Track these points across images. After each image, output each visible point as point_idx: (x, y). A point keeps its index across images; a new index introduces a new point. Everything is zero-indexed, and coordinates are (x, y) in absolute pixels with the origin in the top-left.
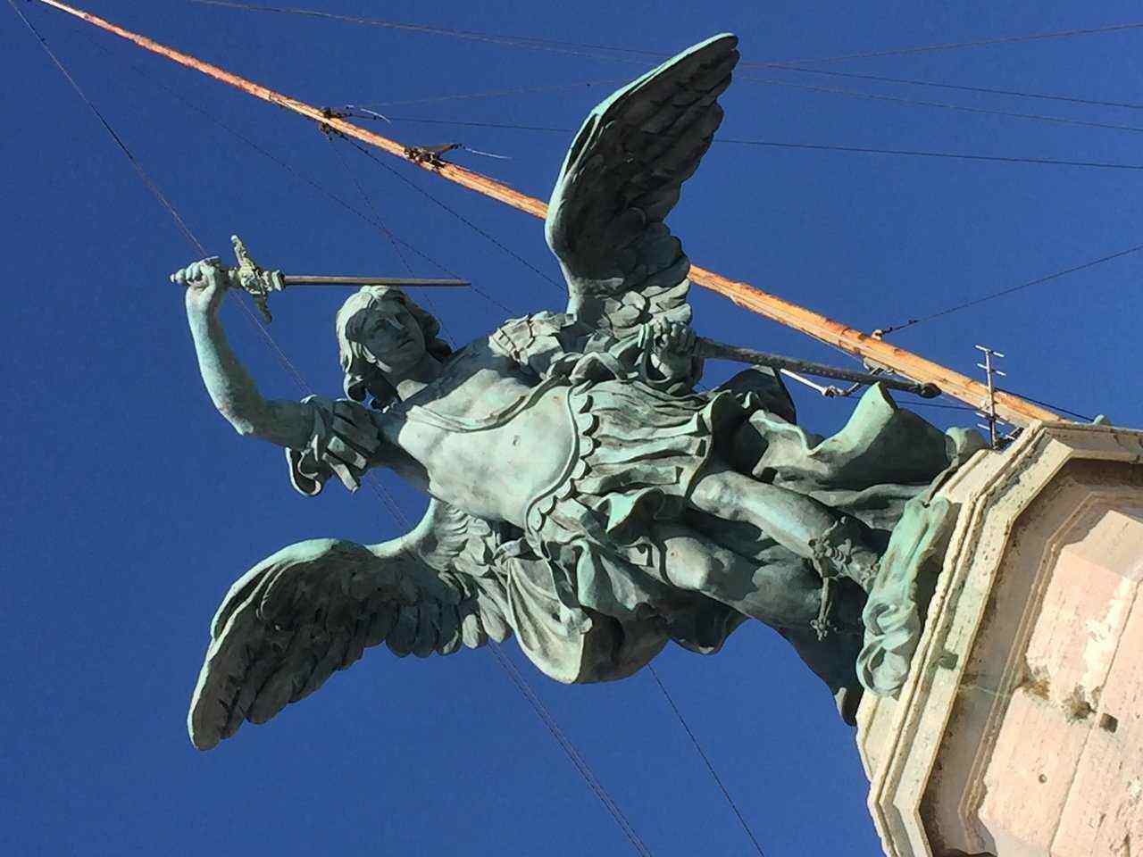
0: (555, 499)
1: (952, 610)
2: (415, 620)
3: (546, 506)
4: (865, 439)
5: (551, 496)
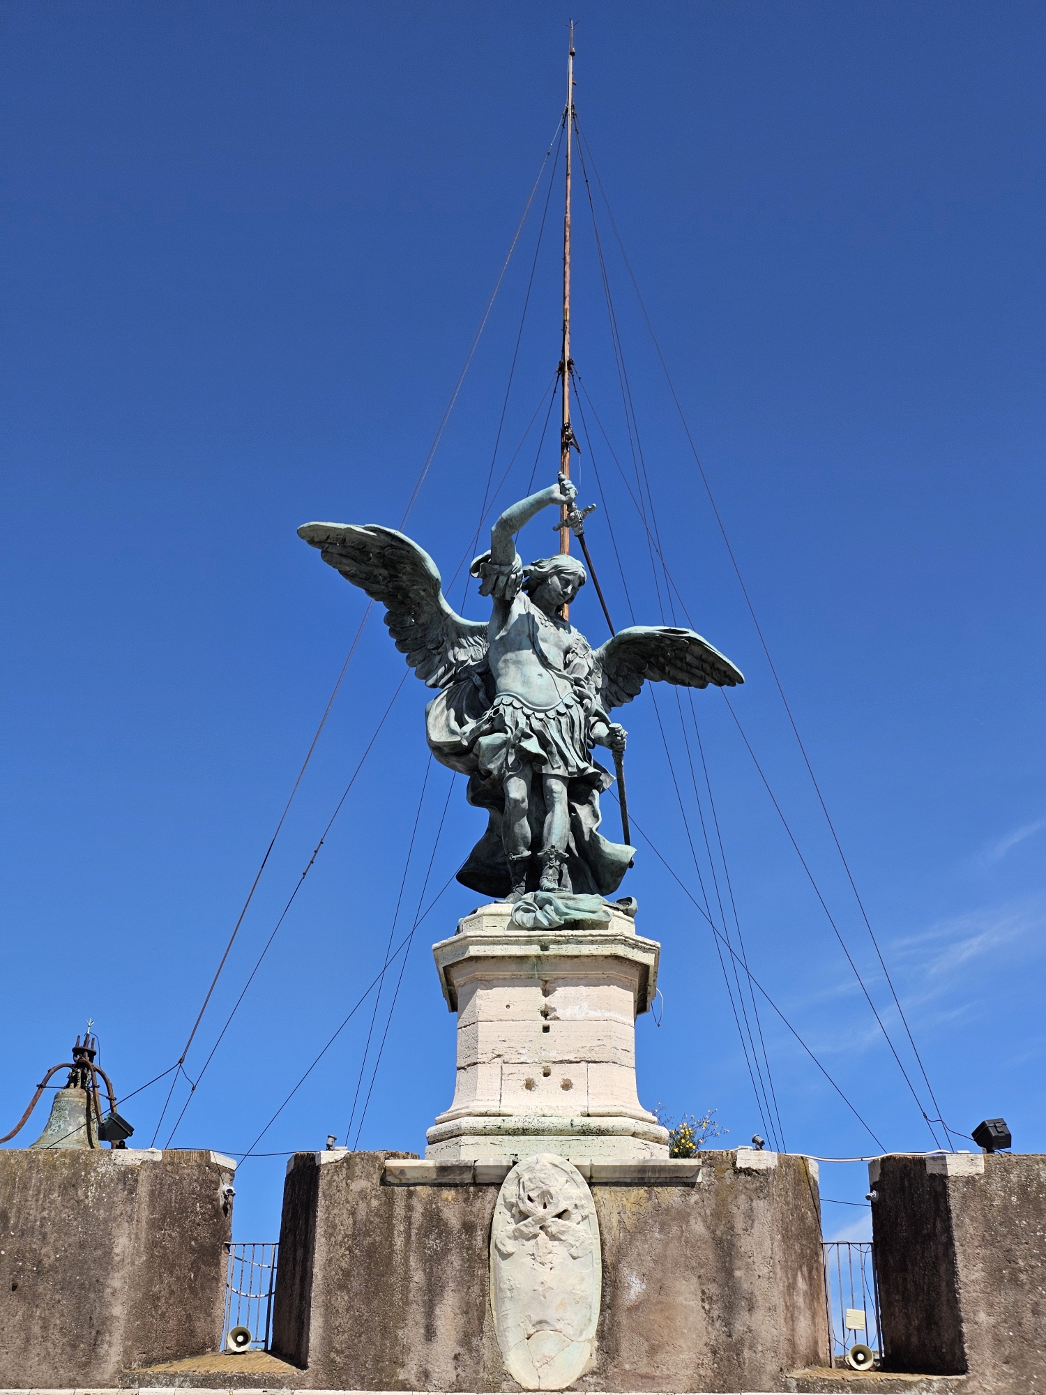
0: (522, 708)
1: (568, 942)
2: (408, 625)
3: (517, 704)
4: (610, 854)
5: (522, 705)
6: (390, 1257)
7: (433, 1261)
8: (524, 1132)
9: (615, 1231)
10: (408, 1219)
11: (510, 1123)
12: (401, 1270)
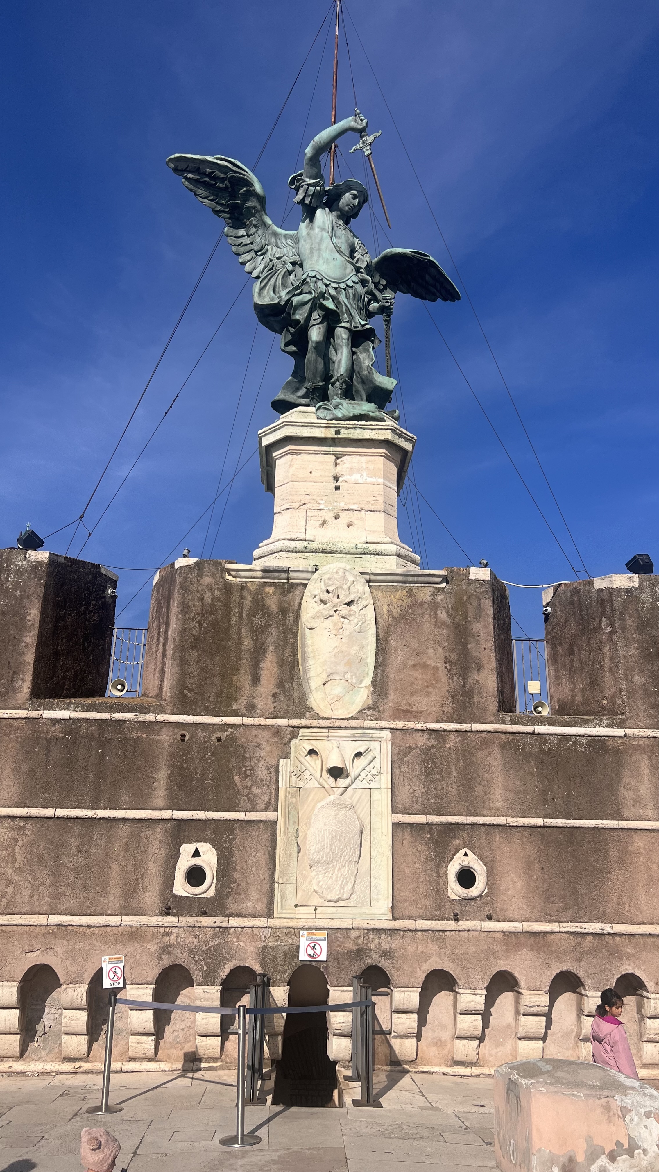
0: (323, 279)
1: (353, 428)
3: (319, 276)
4: (380, 383)
5: (322, 277)
6: (228, 629)
7: (259, 632)
8: (323, 552)
9: (386, 616)
10: (241, 605)
11: (313, 546)
12: (235, 637)
